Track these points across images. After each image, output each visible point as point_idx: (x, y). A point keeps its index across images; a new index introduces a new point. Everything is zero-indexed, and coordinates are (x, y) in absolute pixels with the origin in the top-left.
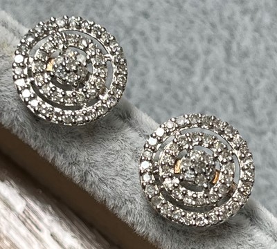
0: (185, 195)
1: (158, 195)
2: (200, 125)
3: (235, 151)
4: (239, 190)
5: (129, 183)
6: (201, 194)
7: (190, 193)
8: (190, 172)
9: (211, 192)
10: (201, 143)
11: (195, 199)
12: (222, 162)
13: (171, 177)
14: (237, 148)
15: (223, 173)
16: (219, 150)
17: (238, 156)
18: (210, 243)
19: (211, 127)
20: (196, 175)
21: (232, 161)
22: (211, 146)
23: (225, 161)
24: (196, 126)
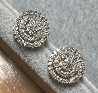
0: (63, 73)
1: (54, 73)
2: (68, 50)
3: (79, 59)
4: (80, 72)
5: (43, 65)
6: (68, 73)
7: (64, 73)
8: (64, 66)
9: (71, 73)
10: (68, 56)
11: (66, 75)
12: (75, 63)
13: (58, 68)
14: (80, 58)
15: (75, 66)
16: (74, 59)
17: (80, 61)
18: (68, 88)
19: (72, 51)
20: (67, 67)
21: (78, 63)
22: (71, 57)
23: (76, 62)
24: (66, 50)
